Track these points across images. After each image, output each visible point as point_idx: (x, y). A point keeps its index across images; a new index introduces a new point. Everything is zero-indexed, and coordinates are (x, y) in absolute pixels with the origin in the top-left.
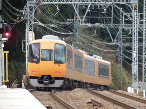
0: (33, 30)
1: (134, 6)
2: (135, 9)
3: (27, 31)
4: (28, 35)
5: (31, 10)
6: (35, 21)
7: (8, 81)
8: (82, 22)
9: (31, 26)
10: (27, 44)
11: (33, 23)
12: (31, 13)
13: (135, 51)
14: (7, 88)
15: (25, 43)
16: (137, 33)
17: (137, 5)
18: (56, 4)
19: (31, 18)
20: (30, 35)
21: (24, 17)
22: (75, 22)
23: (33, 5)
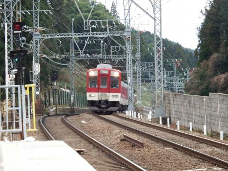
0: (39, 61)
1: (127, 37)
2: (128, 40)
3: (34, 63)
4: (35, 67)
5: (37, 44)
6: (40, 53)
7: (37, 130)
8: (82, 54)
9: (37, 58)
10: (34, 74)
11: (39, 55)
12: (37, 47)
13: (130, 78)
14: (35, 140)
15: (32, 73)
16: (131, 62)
17: (130, 36)
18: (59, 38)
19: (37, 51)
20: (37, 66)
21: (30, 50)
22: (71, 55)
23: (38, 40)
